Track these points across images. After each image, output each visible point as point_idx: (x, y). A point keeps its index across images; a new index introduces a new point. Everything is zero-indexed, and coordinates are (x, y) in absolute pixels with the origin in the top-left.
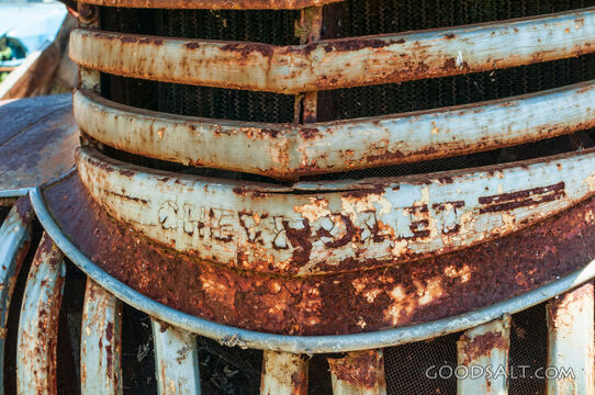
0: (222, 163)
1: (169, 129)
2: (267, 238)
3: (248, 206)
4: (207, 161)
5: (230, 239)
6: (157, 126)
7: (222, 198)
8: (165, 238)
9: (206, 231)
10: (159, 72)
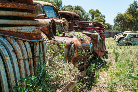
0: (33, 24)
1: (28, 21)
2: (39, 30)
3: (37, 28)
4: (32, 24)
5: (36, 31)
6: (26, 21)
7: (35, 27)
8: (30, 32)
9: (34, 31)
10: (25, 15)
